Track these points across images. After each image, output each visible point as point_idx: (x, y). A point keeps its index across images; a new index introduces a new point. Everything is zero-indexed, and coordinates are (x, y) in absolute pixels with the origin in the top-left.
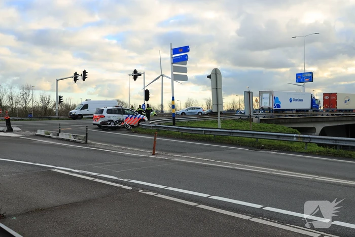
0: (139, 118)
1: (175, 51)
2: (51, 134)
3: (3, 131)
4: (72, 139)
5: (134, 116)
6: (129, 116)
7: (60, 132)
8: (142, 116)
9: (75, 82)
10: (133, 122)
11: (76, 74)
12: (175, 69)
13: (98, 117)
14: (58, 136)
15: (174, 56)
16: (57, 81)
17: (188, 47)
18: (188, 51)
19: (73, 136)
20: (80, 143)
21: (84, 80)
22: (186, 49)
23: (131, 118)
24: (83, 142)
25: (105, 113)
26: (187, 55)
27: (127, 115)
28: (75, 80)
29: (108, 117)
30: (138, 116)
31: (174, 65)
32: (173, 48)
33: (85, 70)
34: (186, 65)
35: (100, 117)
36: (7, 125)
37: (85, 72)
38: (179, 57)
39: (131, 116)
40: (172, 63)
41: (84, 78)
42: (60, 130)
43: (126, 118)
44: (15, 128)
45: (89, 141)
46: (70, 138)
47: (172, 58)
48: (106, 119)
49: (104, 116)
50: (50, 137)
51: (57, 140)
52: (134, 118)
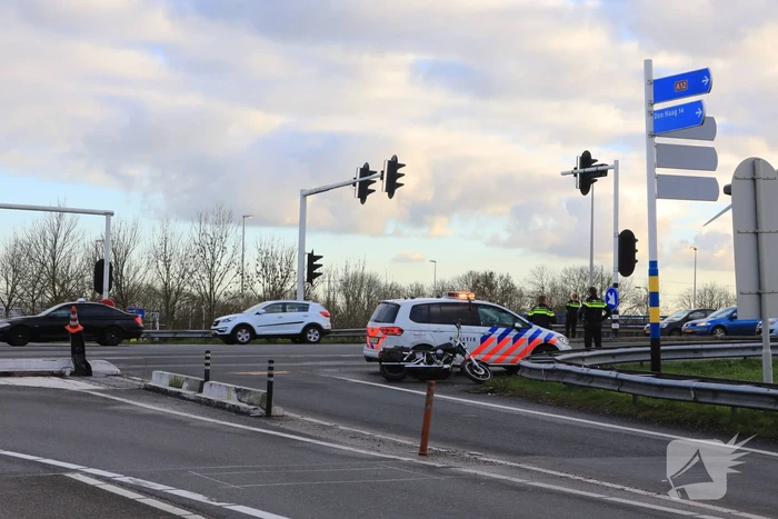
0: (531, 339)
1: (663, 88)
2: (185, 385)
3: (61, 375)
4: (233, 401)
5: (514, 333)
6: (493, 331)
7: (207, 379)
8: (545, 332)
9: (363, 201)
10: (507, 354)
11: (365, 171)
12: (663, 156)
13: (380, 334)
14: (201, 391)
15: (658, 107)
16: (304, 196)
17: (705, 73)
18: (706, 89)
19: (237, 391)
20: (247, 414)
21: (391, 194)
22: (698, 81)
23: (501, 338)
24: (257, 413)
25: (403, 319)
26: (699, 104)
27: (486, 330)
28: (364, 193)
29: (414, 333)
30: (530, 333)
31: (658, 140)
32: (655, 78)
33: (395, 159)
34: (712, 138)
35: (386, 331)
36: (73, 352)
37: (394, 165)
38: (675, 113)
39: (501, 330)
40: (652, 135)
41: (392, 187)
42: (207, 372)
43: (484, 339)
44: (99, 365)
45: (277, 410)
46: (229, 398)
47: (651, 113)
48: (407, 340)
49: (401, 331)
50: (178, 395)
51: (197, 407)
52: (516, 339)
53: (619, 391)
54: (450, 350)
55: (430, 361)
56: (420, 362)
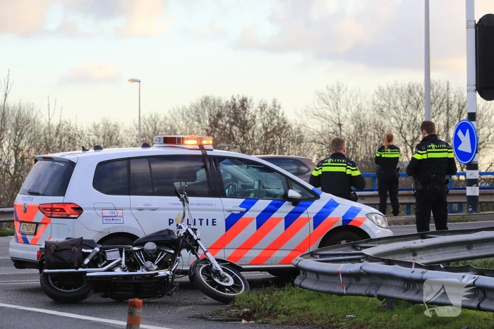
0: (319, 219)
5: (287, 208)
6: (248, 205)
13: (39, 217)
25: (81, 189)
27: (234, 204)
30: (315, 207)
35: (50, 211)
39: (262, 204)
43: (232, 221)
48: (90, 227)
49: (79, 210)
52: (290, 220)
53: (478, 308)
54: (170, 243)
55: (133, 264)
56: (115, 265)
